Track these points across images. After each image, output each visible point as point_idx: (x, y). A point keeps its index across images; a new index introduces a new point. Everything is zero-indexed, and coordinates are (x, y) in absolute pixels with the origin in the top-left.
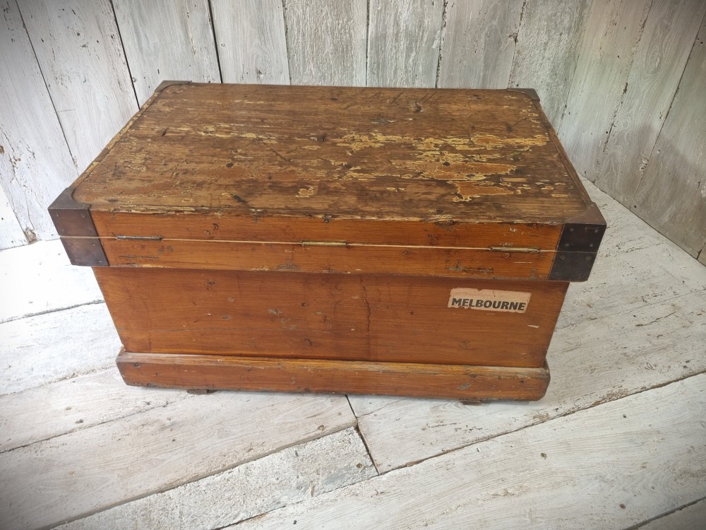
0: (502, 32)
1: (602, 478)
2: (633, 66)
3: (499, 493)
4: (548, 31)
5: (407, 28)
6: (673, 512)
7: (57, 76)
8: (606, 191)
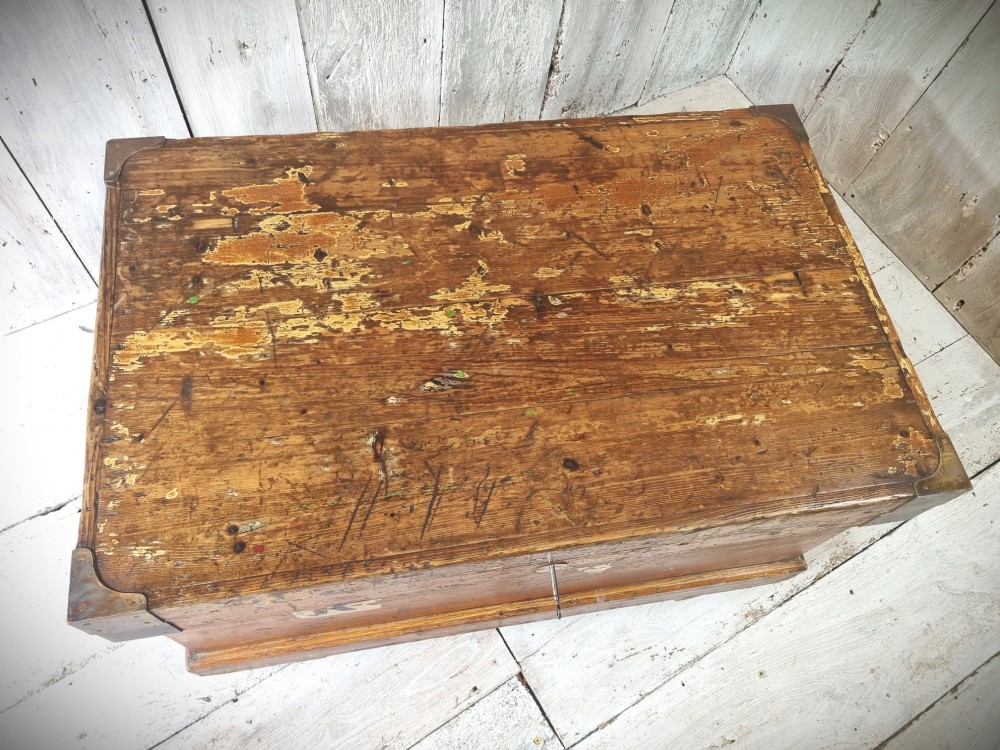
1: (830, 694)
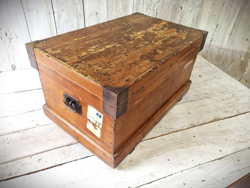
0: (177, 5)
2: (220, 18)
3: (181, 147)
4: (192, 6)
5: (147, 2)
6: (236, 152)
7: (28, 9)
8: (210, 61)
